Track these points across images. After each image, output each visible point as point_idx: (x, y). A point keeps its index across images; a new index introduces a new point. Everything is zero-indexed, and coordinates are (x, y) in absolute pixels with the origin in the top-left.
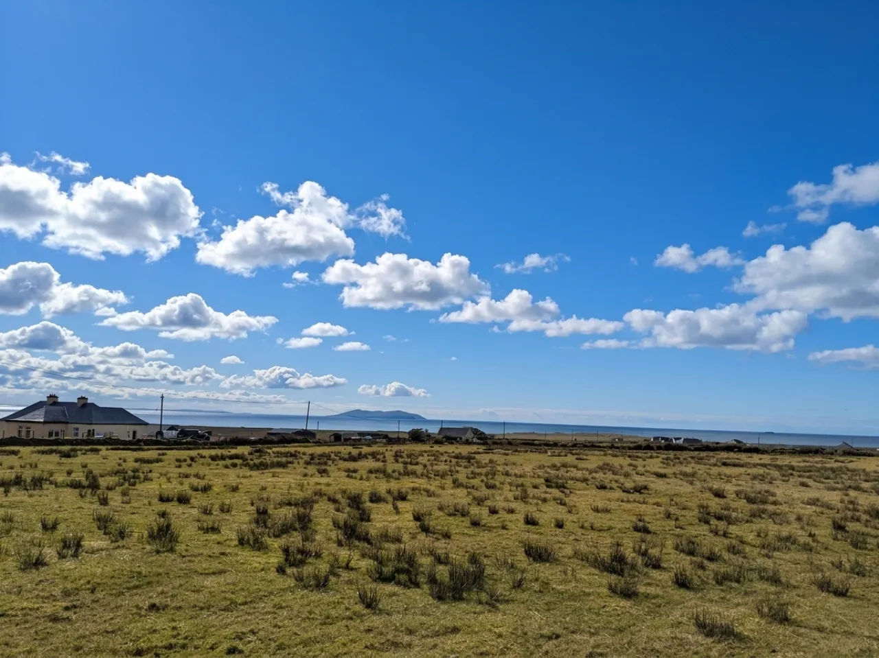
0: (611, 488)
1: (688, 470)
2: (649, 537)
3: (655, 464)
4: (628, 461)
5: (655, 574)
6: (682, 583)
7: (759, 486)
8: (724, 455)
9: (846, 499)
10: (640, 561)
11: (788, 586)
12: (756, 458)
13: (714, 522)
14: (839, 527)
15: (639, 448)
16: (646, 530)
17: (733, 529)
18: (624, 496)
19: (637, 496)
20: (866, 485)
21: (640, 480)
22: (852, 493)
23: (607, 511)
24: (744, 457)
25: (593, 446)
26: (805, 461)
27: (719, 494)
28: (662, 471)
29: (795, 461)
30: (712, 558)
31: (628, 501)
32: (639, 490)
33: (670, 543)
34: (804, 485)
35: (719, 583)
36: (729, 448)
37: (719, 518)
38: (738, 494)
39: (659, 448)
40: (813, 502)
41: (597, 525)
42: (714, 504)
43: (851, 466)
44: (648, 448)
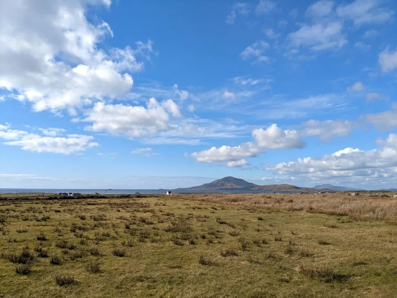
0: (31, 220)
1: (72, 208)
2: (44, 242)
3: (56, 206)
4: (44, 205)
5: (42, 260)
6: (56, 262)
7: (101, 213)
8: (89, 200)
9: (133, 215)
10: (36, 254)
11: (102, 256)
12: (103, 201)
13: (77, 231)
14: (128, 227)
15: (50, 198)
16: (44, 239)
17: (85, 234)
18: (37, 223)
19: (43, 223)
20: (141, 209)
21: (47, 214)
22: (135, 213)
23: (24, 231)
24: (98, 201)
25: (26, 199)
26: (122, 201)
27: (83, 218)
28: (58, 209)
29: (118, 201)
30: (72, 248)
31: (38, 226)
32: (44, 219)
33: (54, 244)
34: (119, 211)
35: (73, 259)
36: (92, 197)
37: (80, 229)
38: (91, 217)
39: (61, 198)
40: (121, 218)
41: (18, 239)
42: (79, 223)
43: (137, 202)
44: (56, 198)
